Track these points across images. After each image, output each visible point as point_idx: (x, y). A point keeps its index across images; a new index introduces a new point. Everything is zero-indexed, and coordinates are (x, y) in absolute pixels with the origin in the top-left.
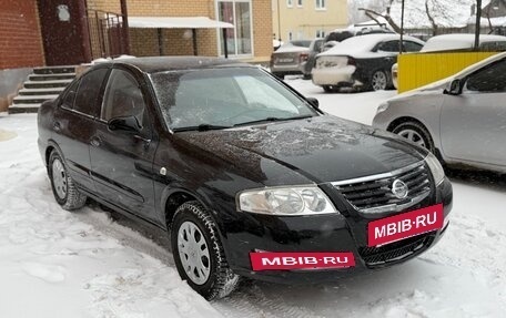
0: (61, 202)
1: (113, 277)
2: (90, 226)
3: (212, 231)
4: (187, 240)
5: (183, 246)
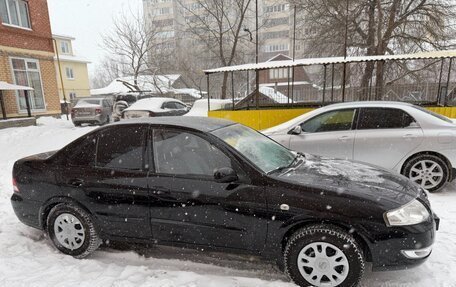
3: (355, 246)
4: (313, 256)
5: (305, 261)
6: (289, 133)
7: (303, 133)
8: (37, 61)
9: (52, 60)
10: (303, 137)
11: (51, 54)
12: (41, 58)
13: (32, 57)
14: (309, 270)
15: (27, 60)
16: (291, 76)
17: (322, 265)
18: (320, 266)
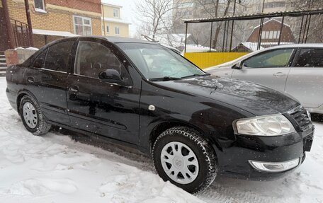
0: (33, 131)
1: (114, 184)
2: (65, 146)
3: (204, 148)
4: (172, 154)
5: (167, 158)
6: (232, 68)
7: (244, 68)
8: (90, 19)
9: (100, 19)
10: (243, 71)
11: (99, 15)
12: (92, 17)
13: (87, 16)
14: (169, 166)
15: (84, 18)
16: (278, 37)
17: (179, 163)
18: (177, 164)
